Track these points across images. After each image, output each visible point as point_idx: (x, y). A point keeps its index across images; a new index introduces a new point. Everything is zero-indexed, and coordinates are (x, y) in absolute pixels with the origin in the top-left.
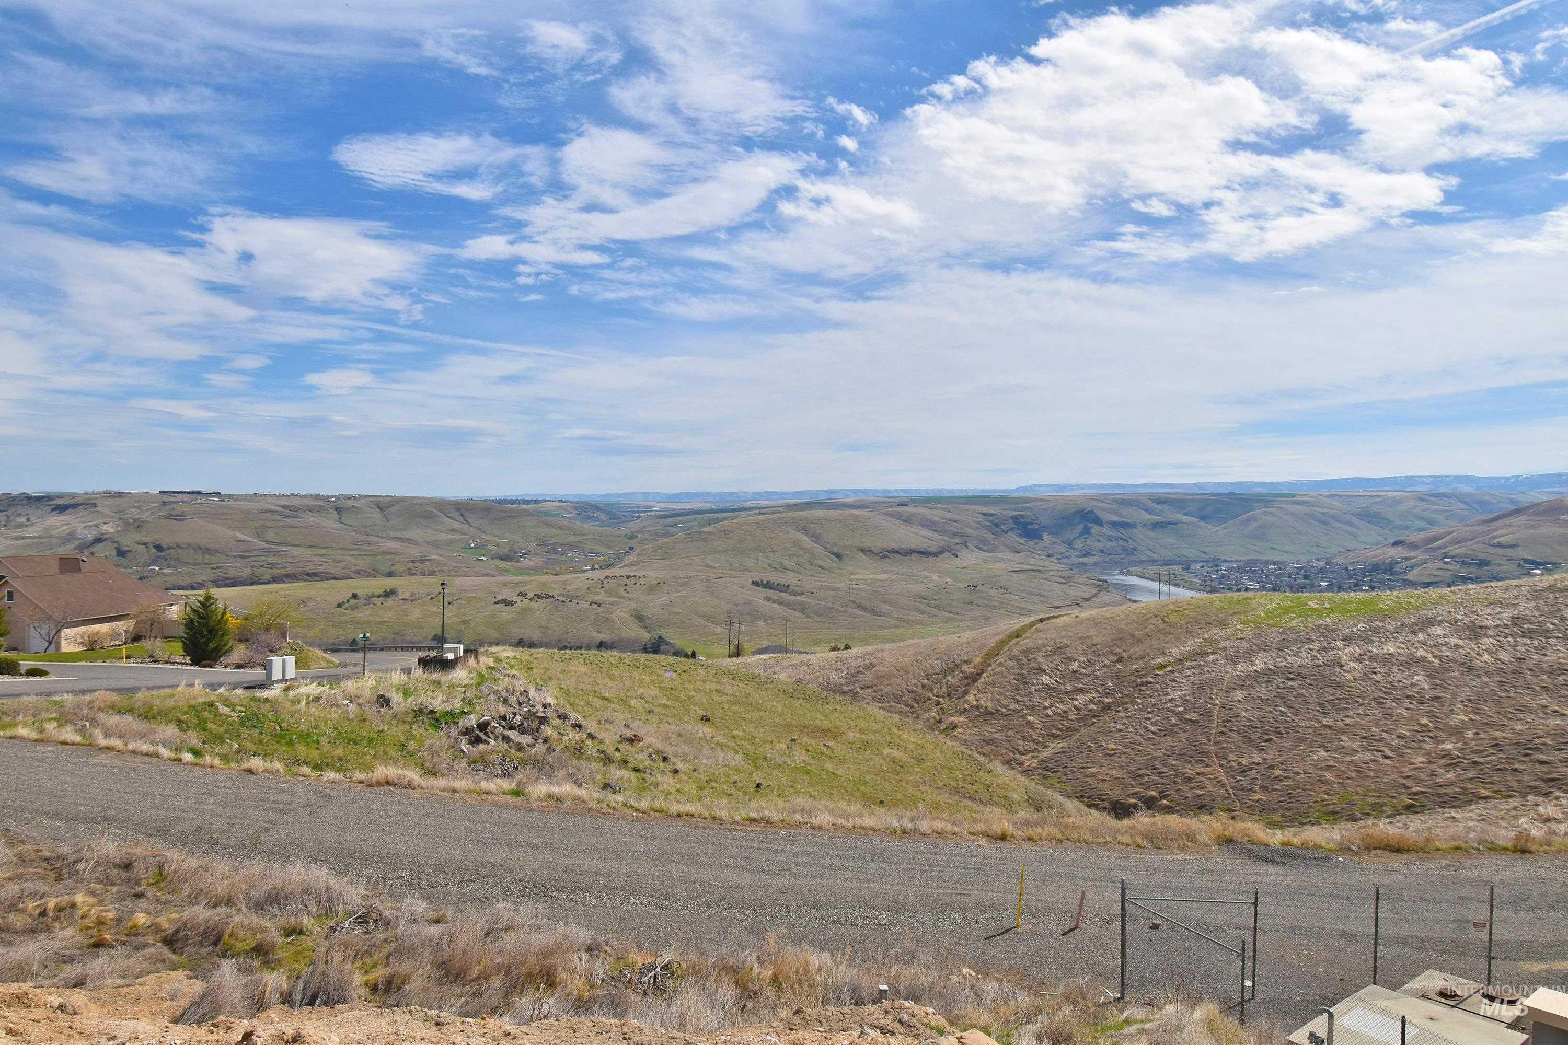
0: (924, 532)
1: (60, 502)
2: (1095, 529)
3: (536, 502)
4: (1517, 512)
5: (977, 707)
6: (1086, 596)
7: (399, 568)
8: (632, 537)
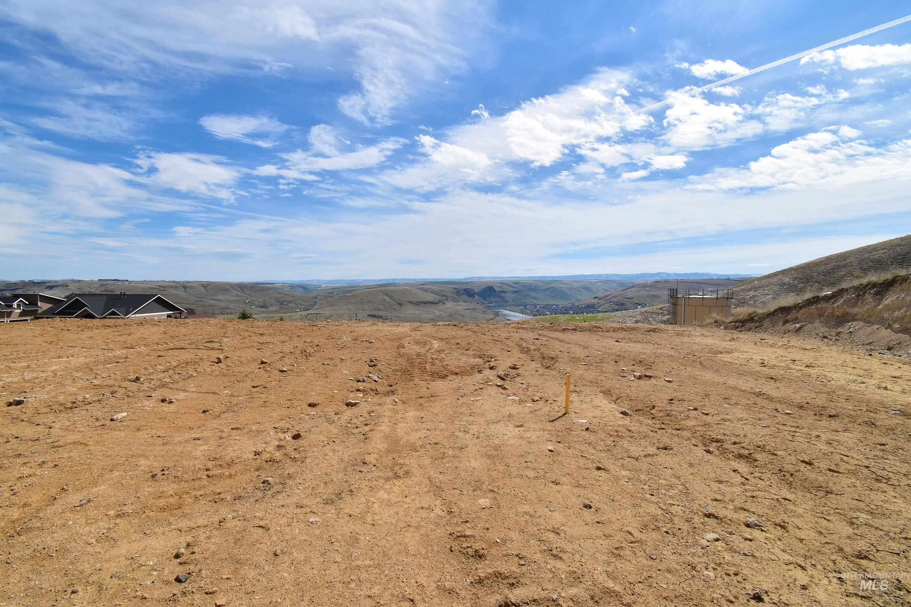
0: (432, 295)
1: (49, 284)
2: (493, 294)
3: (272, 284)
4: (633, 287)
8: (316, 298)
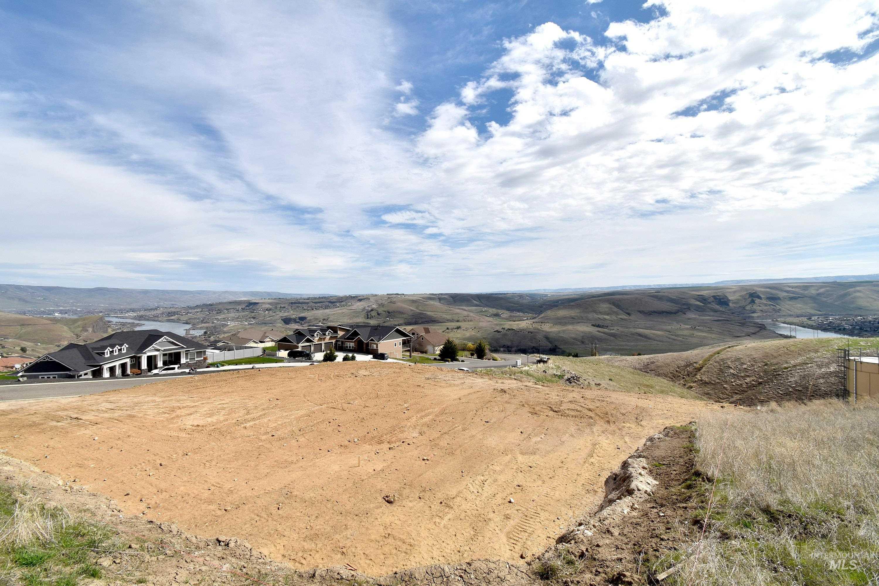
0: (669, 304)
1: (360, 298)
2: (757, 301)
3: (504, 294)
5: (701, 380)
6: (753, 332)
7: (461, 319)
